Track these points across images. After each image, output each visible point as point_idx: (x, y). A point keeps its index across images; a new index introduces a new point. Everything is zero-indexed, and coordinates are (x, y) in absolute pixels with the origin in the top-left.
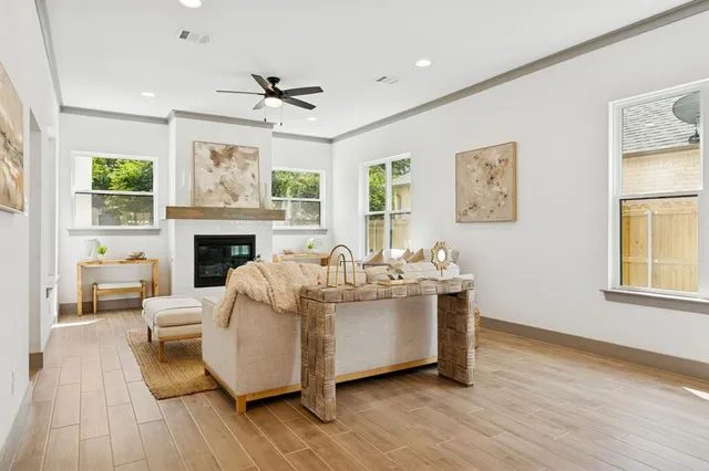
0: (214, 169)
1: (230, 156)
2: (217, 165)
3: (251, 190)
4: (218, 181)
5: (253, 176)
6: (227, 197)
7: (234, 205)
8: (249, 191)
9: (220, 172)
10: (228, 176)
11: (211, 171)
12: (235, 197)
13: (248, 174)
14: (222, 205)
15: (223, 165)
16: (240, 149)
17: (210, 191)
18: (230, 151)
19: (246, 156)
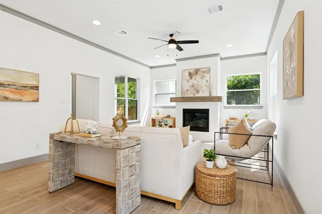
0: (190, 80)
1: (197, 74)
2: (191, 78)
3: (206, 88)
4: (191, 85)
5: (207, 81)
6: (194, 92)
7: (198, 95)
8: (205, 88)
9: (192, 81)
10: (195, 82)
11: (188, 81)
12: (198, 91)
13: (204, 81)
14: (192, 96)
15: (194, 78)
16: (201, 69)
17: (187, 90)
18: (197, 71)
19: (204, 72)
